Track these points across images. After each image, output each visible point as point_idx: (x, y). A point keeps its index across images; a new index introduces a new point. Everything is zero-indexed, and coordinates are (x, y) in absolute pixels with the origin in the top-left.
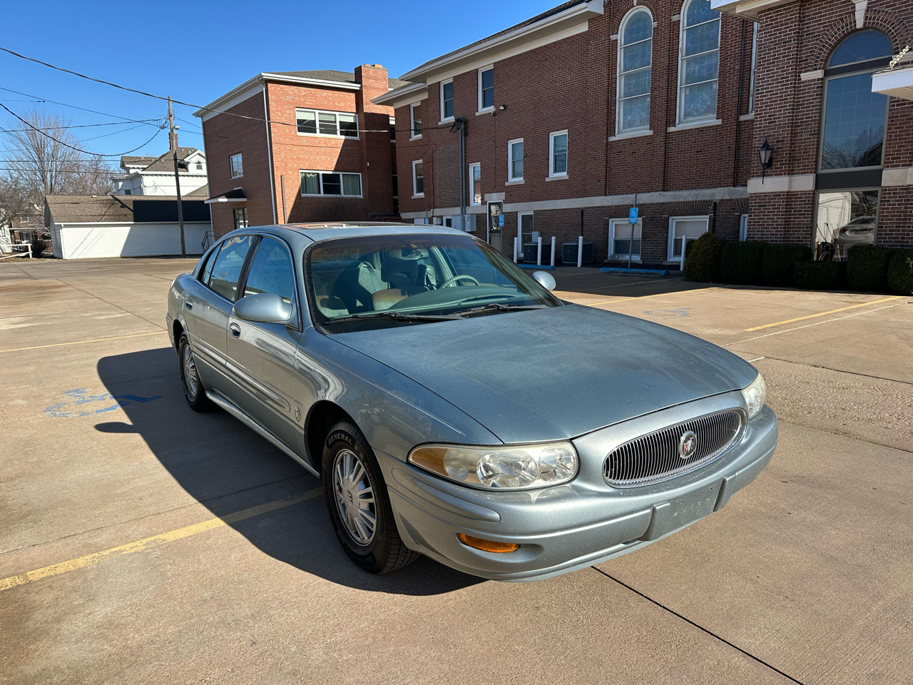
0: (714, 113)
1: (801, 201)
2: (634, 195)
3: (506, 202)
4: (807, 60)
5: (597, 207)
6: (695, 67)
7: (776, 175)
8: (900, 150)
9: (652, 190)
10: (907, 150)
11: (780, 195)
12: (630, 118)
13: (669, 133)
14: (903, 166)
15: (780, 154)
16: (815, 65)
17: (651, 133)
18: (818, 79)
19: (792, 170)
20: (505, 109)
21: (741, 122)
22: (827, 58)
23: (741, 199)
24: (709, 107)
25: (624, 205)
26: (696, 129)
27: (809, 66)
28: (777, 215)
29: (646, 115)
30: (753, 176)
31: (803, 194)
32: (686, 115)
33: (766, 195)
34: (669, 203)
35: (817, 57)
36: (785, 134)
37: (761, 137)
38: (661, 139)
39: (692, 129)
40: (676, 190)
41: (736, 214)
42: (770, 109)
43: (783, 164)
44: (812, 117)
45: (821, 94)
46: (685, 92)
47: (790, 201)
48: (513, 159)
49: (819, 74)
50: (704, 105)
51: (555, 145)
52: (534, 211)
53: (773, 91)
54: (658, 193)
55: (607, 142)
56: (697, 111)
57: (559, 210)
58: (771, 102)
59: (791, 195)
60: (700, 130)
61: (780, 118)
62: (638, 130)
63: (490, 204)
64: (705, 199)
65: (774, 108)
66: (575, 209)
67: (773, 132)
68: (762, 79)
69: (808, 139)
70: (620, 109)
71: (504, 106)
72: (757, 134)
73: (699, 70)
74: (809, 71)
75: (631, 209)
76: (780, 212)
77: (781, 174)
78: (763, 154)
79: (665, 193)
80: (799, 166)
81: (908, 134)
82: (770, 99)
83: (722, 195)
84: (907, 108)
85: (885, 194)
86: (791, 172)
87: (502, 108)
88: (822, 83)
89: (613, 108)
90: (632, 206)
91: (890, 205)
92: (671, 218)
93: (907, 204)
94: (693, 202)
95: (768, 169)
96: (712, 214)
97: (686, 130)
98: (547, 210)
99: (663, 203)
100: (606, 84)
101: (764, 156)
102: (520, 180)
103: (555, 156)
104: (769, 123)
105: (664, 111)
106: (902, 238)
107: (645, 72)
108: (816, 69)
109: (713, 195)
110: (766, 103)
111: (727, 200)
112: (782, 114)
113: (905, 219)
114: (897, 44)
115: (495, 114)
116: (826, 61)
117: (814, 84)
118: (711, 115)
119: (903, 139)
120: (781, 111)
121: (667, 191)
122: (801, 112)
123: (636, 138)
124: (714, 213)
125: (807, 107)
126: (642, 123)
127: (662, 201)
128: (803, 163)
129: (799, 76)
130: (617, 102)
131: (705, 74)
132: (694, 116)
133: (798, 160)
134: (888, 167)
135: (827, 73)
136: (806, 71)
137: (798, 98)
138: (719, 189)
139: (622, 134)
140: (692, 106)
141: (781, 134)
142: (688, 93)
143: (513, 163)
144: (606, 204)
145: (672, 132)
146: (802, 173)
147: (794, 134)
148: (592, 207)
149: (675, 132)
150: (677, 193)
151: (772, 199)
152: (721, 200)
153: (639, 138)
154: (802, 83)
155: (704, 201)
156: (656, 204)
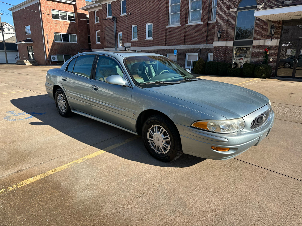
0: (200, 20)
1: (229, 49)
2: (175, 46)
3: (131, 46)
4: (232, 5)
5: (163, 50)
6: (194, 4)
7: (222, 41)
8: (258, 35)
9: (180, 45)
10: (260, 35)
11: (223, 47)
12: (173, 20)
13: (186, 26)
14: (259, 39)
15: (223, 34)
16: (234, 7)
17: (180, 25)
18: (235, 11)
19: (227, 40)
20: (130, 14)
21: (209, 23)
22: (238, 5)
23: (208, 48)
24: (199, 18)
25: (171, 49)
26: (194, 25)
27: (233, 7)
28: (222, 53)
29: (178, 19)
30: (215, 41)
31: (230, 47)
32: (191, 20)
33: (219, 47)
34: (186, 49)
35: (235, 4)
36: (225, 28)
37: (218, 29)
38: (183, 28)
39: (193, 25)
40: (188, 45)
41: (207, 53)
42: (220, 20)
43: (224, 38)
44: (233, 23)
45: (236, 16)
46: (191, 13)
47: (226, 49)
48: (133, 32)
49: (235, 10)
50: (197, 17)
51: (148, 28)
52: (142, 50)
53: (221, 14)
54: (182, 46)
55: (166, 28)
56: (195, 19)
57: (150, 50)
58: (221, 18)
59: (226, 47)
60: (196, 25)
61: (224, 23)
62: (176, 24)
63: (126, 47)
64: (198, 48)
65: (222, 20)
66: (155, 50)
67: (221, 27)
68: (218, 10)
69: (232, 30)
70: (170, 17)
71: (130, 13)
72: (216, 28)
73: (196, 6)
74: (232, 8)
75: (174, 51)
76: (223, 52)
77: (224, 41)
78: (218, 34)
79: (185, 46)
80: (229, 38)
81: (260, 30)
82: (220, 17)
83: (202, 47)
84: (261, 22)
85: (253, 48)
86: (226, 40)
87: (129, 14)
88: (236, 13)
89: (168, 16)
90: (175, 50)
91: (255, 51)
92: (186, 54)
93: (260, 51)
94: (194, 49)
95: (220, 39)
96: (199, 53)
97: (191, 25)
98: (146, 50)
99: (184, 49)
100: (165, 8)
101: (219, 35)
102: (136, 39)
103: (148, 32)
104: (220, 24)
105: (184, 19)
106: (258, 61)
107: (178, 5)
108: (234, 8)
109: (200, 47)
110: (219, 18)
111: (204, 48)
112: (224, 22)
113: (259, 56)
114: (258, 2)
115: (127, 16)
116: (237, 6)
117: (234, 13)
118: (199, 21)
119: (259, 31)
120: (224, 21)
121: (185, 45)
122: (230, 21)
123: (175, 27)
124: (200, 52)
125: (231, 20)
126: (177, 22)
127: (184, 48)
128: (230, 37)
129: (230, 10)
130: (169, 15)
131: (197, 7)
132: (194, 21)
133: (228, 36)
134: (254, 39)
135: (238, 10)
136: (231, 9)
137: (229, 17)
138: (202, 45)
139: (171, 25)
140: (193, 17)
141: (224, 28)
142: (192, 13)
143: (134, 33)
144: (166, 49)
145: (187, 26)
146: (230, 41)
147: (227, 28)
148: (161, 50)
149: (188, 26)
150: (189, 46)
151: (221, 48)
152: (202, 48)
153: (176, 27)
154: (230, 12)
155: (197, 49)
156: (182, 49)
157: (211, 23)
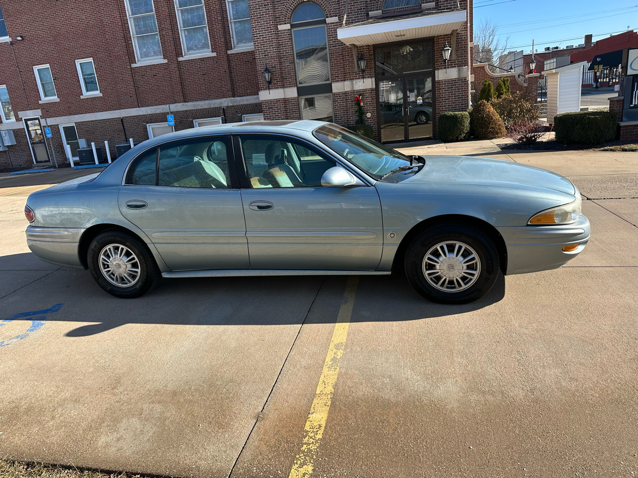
0: (209, 48)
1: (292, 104)
2: (168, 106)
3: (42, 117)
4: (280, 17)
5: (134, 116)
6: (188, 15)
7: (275, 88)
8: (338, 72)
9: (175, 102)
10: (342, 72)
11: (280, 101)
12: (145, 50)
13: (180, 62)
14: (341, 81)
15: (275, 75)
16: (285, 21)
17: (166, 61)
18: (288, 30)
19: (283, 85)
20: (23, 39)
21: (229, 55)
22: (291, 17)
23: (240, 105)
24: (204, 44)
25: (156, 114)
26: (198, 59)
27: (282, 21)
28: (280, 113)
29: (158, 48)
30: (261, 90)
31: (292, 100)
32: (189, 49)
33: (271, 101)
34: (191, 110)
35: (285, 16)
36: (275, 62)
37: (262, 64)
38: (174, 66)
39: (196, 59)
40: (193, 101)
41: (239, 115)
42: (264, 47)
43: (278, 81)
44: (288, 52)
45: (291, 39)
46: (184, 33)
47: (286, 104)
48: (41, 81)
49: (288, 26)
50: (201, 42)
51: (82, 72)
52: (75, 123)
53: (263, 35)
54: (181, 104)
55: (131, 68)
56: (196, 46)
57: (99, 120)
58: (263, 42)
59: (286, 100)
60: (202, 60)
61: (271, 52)
62: (154, 59)
63: (26, 120)
64: (217, 106)
65: (266, 46)
66: (114, 119)
67: (269, 61)
68: (255, 27)
69: (289, 65)
70: (135, 43)
71: (21, 37)
72: (259, 63)
73: (191, 18)
74: (282, 24)
75: (168, 116)
76: (282, 111)
77: (278, 88)
79: (186, 103)
80: (287, 83)
81: (341, 63)
82: (262, 40)
83: (227, 103)
84: (338, 48)
85: (335, 97)
86: (283, 87)
87: (19, 38)
88: (290, 32)
89: (130, 42)
90: (168, 113)
91: (338, 103)
92: (194, 121)
93: (347, 102)
94: (208, 108)
95: (270, 85)
96: (223, 116)
97: (192, 60)
98: (89, 121)
99: (187, 111)
100: (120, 24)
101: (267, 76)
102: (55, 98)
103: (84, 79)
104: (265, 56)
105: (172, 47)
106: (347, 121)
107: (150, 16)
108: (286, 23)
109: (221, 103)
110: (260, 43)
111: (231, 106)
112: (272, 50)
113: (347, 110)
114: (327, 12)
115: (12, 43)
116: (290, 19)
117: (286, 32)
118: (206, 50)
119: (339, 66)
120: (270, 48)
121: (186, 102)
122: (282, 49)
123: (154, 65)
124: (224, 115)
125: (285, 46)
126: (155, 54)
127: (185, 109)
128: (289, 80)
129: (277, 27)
130: (132, 38)
131: (196, 21)
132: (194, 50)
133: (285, 79)
134: (334, 81)
135: (292, 26)
136: (280, 24)
137: (278, 41)
138: (224, 99)
139: (141, 62)
140: (192, 43)
141: (273, 63)
142: (186, 33)
143: (43, 84)
144: (140, 114)
145: (182, 61)
146: (289, 87)
147: (281, 63)
148: (130, 117)
149: (184, 61)
150: (195, 103)
151: (276, 103)
152: (227, 107)
153: (157, 65)
154: (279, 31)
155: (216, 108)
156: (181, 111)
157: (233, 53)
